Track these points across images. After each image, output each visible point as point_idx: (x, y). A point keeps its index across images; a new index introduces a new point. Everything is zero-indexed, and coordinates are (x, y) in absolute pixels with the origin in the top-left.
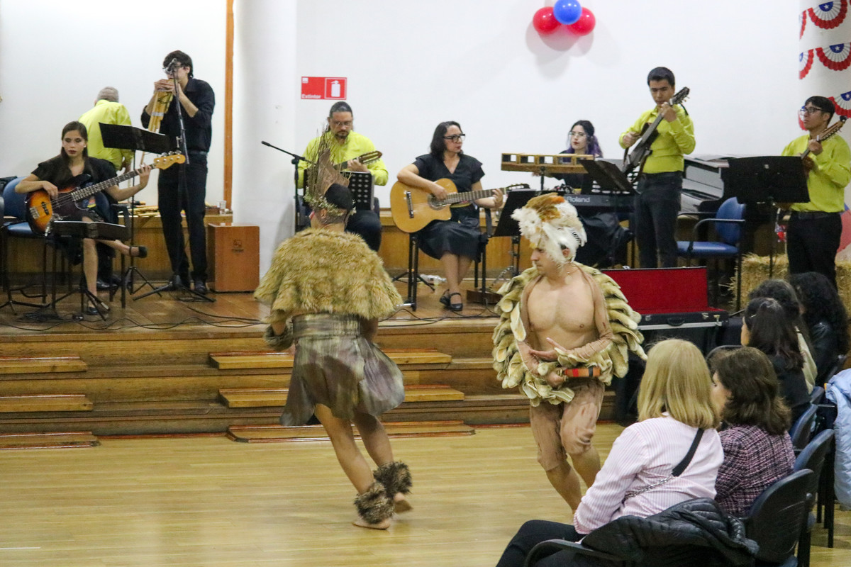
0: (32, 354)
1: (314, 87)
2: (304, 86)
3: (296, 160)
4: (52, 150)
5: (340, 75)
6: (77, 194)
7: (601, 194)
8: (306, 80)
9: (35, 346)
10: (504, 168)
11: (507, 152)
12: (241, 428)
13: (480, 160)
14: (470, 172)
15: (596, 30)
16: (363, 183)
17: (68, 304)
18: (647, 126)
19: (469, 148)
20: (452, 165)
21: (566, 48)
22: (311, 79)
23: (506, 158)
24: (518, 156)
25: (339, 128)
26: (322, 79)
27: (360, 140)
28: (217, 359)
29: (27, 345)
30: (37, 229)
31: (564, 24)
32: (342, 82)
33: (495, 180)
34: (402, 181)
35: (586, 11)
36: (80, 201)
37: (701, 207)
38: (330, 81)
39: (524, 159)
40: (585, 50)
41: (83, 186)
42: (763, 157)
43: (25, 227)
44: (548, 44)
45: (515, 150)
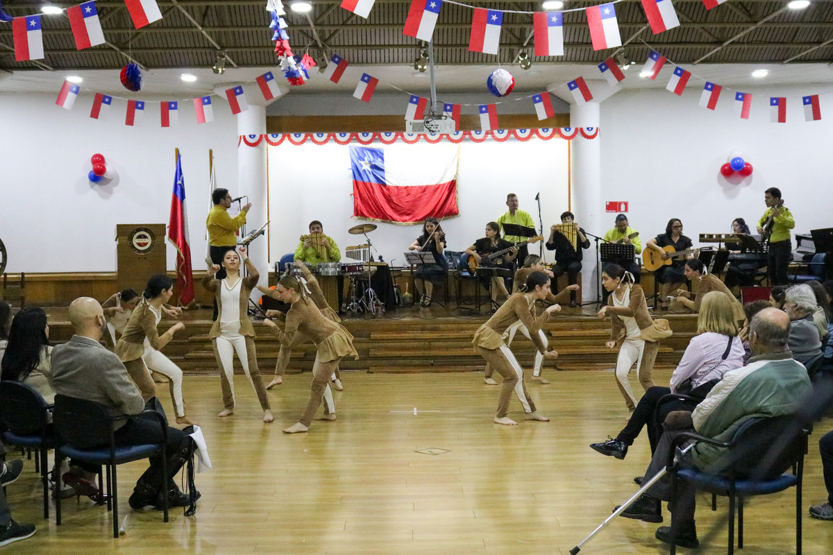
0: (462, 329)
1: (612, 206)
2: (607, 206)
3: (597, 239)
4: (482, 235)
5: (625, 201)
6: (491, 256)
7: (751, 253)
8: (608, 203)
9: (465, 326)
10: (701, 241)
11: (702, 233)
12: (561, 364)
13: (690, 238)
14: (685, 243)
15: (754, 173)
16: (630, 250)
17: (484, 308)
18: (768, 218)
19: (685, 233)
20: (676, 239)
21: (738, 183)
22: (610, 203)
23: (702, 236)
24: (707, 235)
25: (621, 223)
26: (616, 203)
27: (630, 230)
28: (551, 332)
29: (461, 325)
30: (471, 273)
31: (736, 171)
32: (626, 204)
33: (697, 245)
34: (649, 247)
35: (747, 164)
36: (492, 260)
37: (804, 258)
38: (620, 204)
39: (711, 236)
40: (748, 184)
41: (494, 252)
42: (822, 230)
43: (467, 274)
44: (728, 181)
45: (706, 232)
